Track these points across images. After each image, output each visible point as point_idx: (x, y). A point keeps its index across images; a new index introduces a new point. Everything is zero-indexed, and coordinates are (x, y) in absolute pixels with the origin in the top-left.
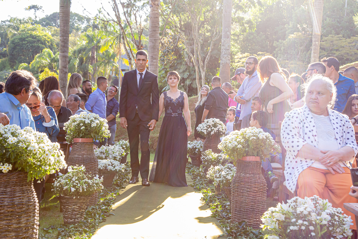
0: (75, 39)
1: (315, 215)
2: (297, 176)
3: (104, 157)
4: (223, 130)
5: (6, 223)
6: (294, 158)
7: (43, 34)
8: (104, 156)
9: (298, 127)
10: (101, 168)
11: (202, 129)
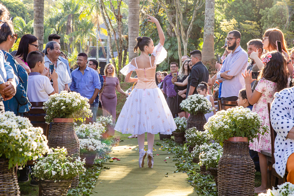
0: (49, 7)
3: (84, 136)
4: (207, 106)
6: (284, 140)
7: (14, 1)
9: (288, 108)
10: (82, 148)
11: (185, 106)
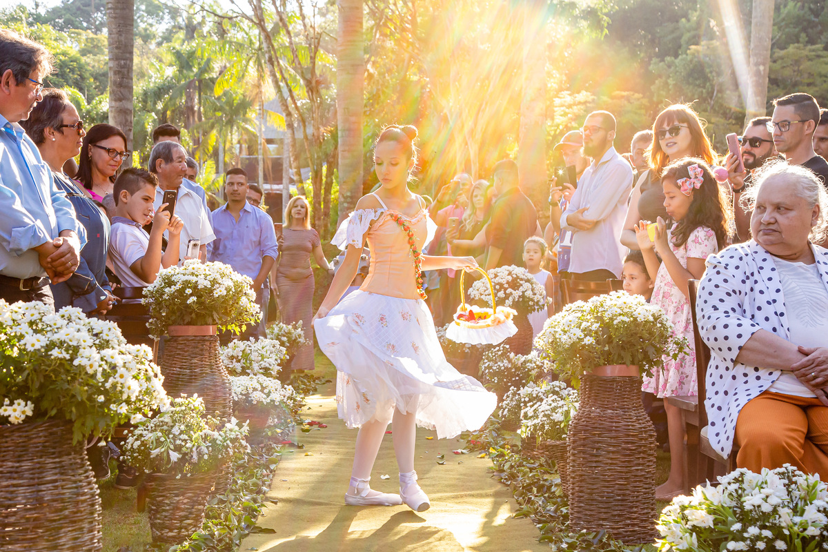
0: (141, 62)
1: (788, 514)
2: (735, 416)
3: (239, 370)
4: (535, 294)
5: (23, 549)
6: (727, 369)
7: (58, 51)
8: (238, 367)
9: (740, 292)
10: (237, 398)
11: (481, 295)
